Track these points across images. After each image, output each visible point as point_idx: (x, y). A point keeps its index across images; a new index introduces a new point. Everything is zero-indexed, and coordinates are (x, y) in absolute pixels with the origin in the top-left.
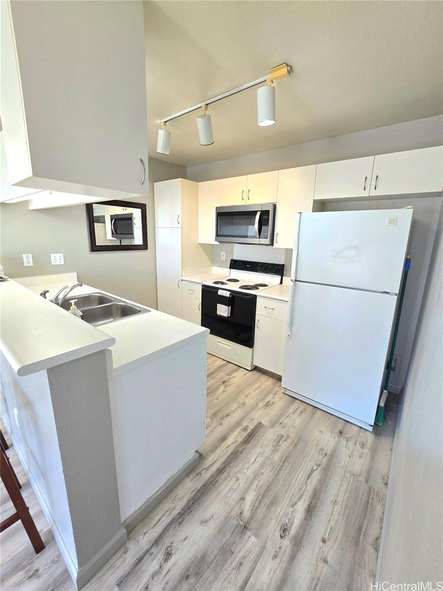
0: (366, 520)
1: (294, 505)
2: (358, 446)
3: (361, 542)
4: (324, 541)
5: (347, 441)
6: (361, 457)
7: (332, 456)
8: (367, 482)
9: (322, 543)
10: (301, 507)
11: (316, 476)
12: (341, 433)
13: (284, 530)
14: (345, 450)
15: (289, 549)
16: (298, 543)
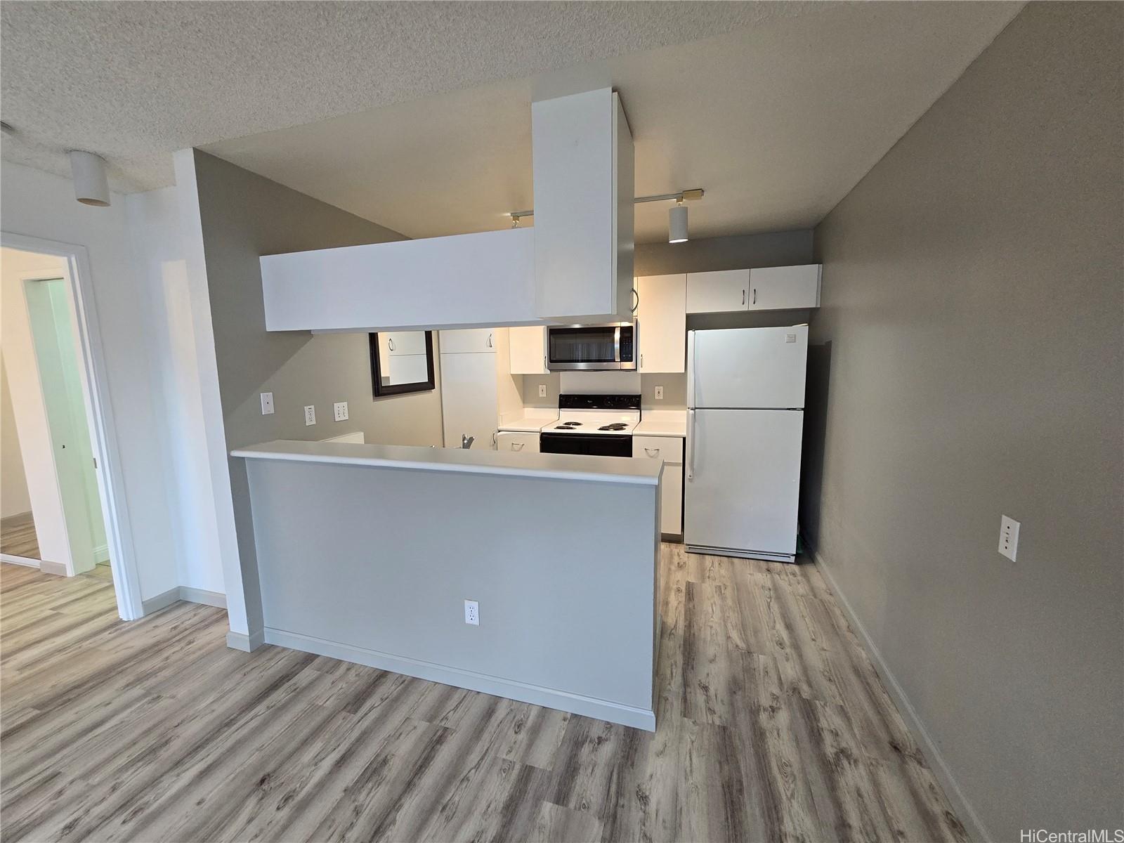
0: (833, 619)
1: (774, 628)
2: (791, 577)
3: (840, 633)
4: (813, 640)
5: (779, 575)
6: (799, 583)
7: (776, 588)
8: (815, 597)
9: (814, 642)
10: (780, 627)
11: (775, 607)
12: (769, 570)
13: (781, 644)
14: (783, 583)
15: (793, 652)
16: (797, 647)
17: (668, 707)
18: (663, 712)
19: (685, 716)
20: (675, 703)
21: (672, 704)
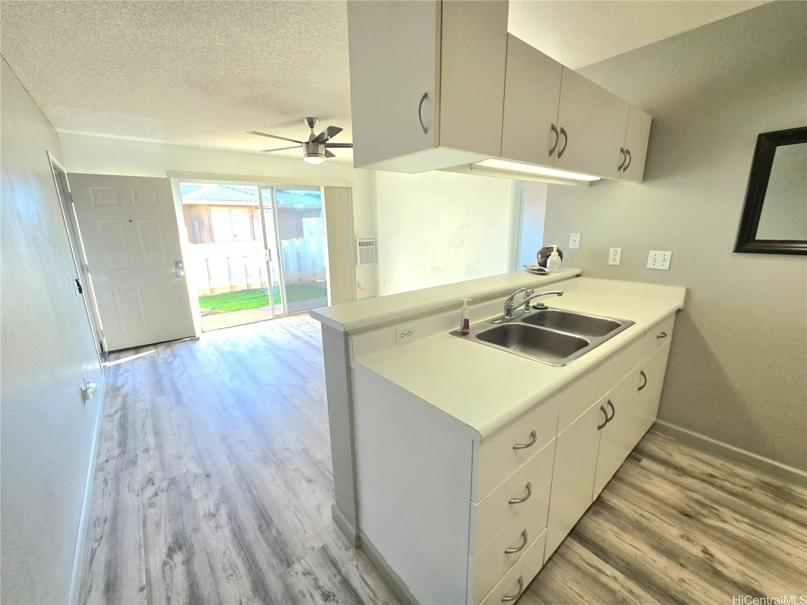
17: (340, 544)
18: (340, 535)
19: (323, 547)
20: (338, 551)
21: (339, 548)
